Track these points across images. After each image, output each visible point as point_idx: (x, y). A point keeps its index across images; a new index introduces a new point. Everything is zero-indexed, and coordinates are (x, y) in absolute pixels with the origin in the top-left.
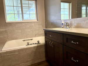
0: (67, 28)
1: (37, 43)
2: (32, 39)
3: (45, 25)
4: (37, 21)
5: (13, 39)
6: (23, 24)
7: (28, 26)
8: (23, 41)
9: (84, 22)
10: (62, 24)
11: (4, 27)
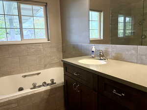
0: (101, 59)
1: (50, 82)
3: (61, 48)
4: (48, 41)
6: (23, 47)
7: (33, 50)
9: (127, 53)
10: (93, 52)
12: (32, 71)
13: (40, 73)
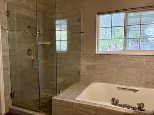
2: (135, 91)
5: (102, 81)
6: (123, 58)
8: (118, 88)
11: (92, 60)
12: (129, 85)
13: (138, 91)
